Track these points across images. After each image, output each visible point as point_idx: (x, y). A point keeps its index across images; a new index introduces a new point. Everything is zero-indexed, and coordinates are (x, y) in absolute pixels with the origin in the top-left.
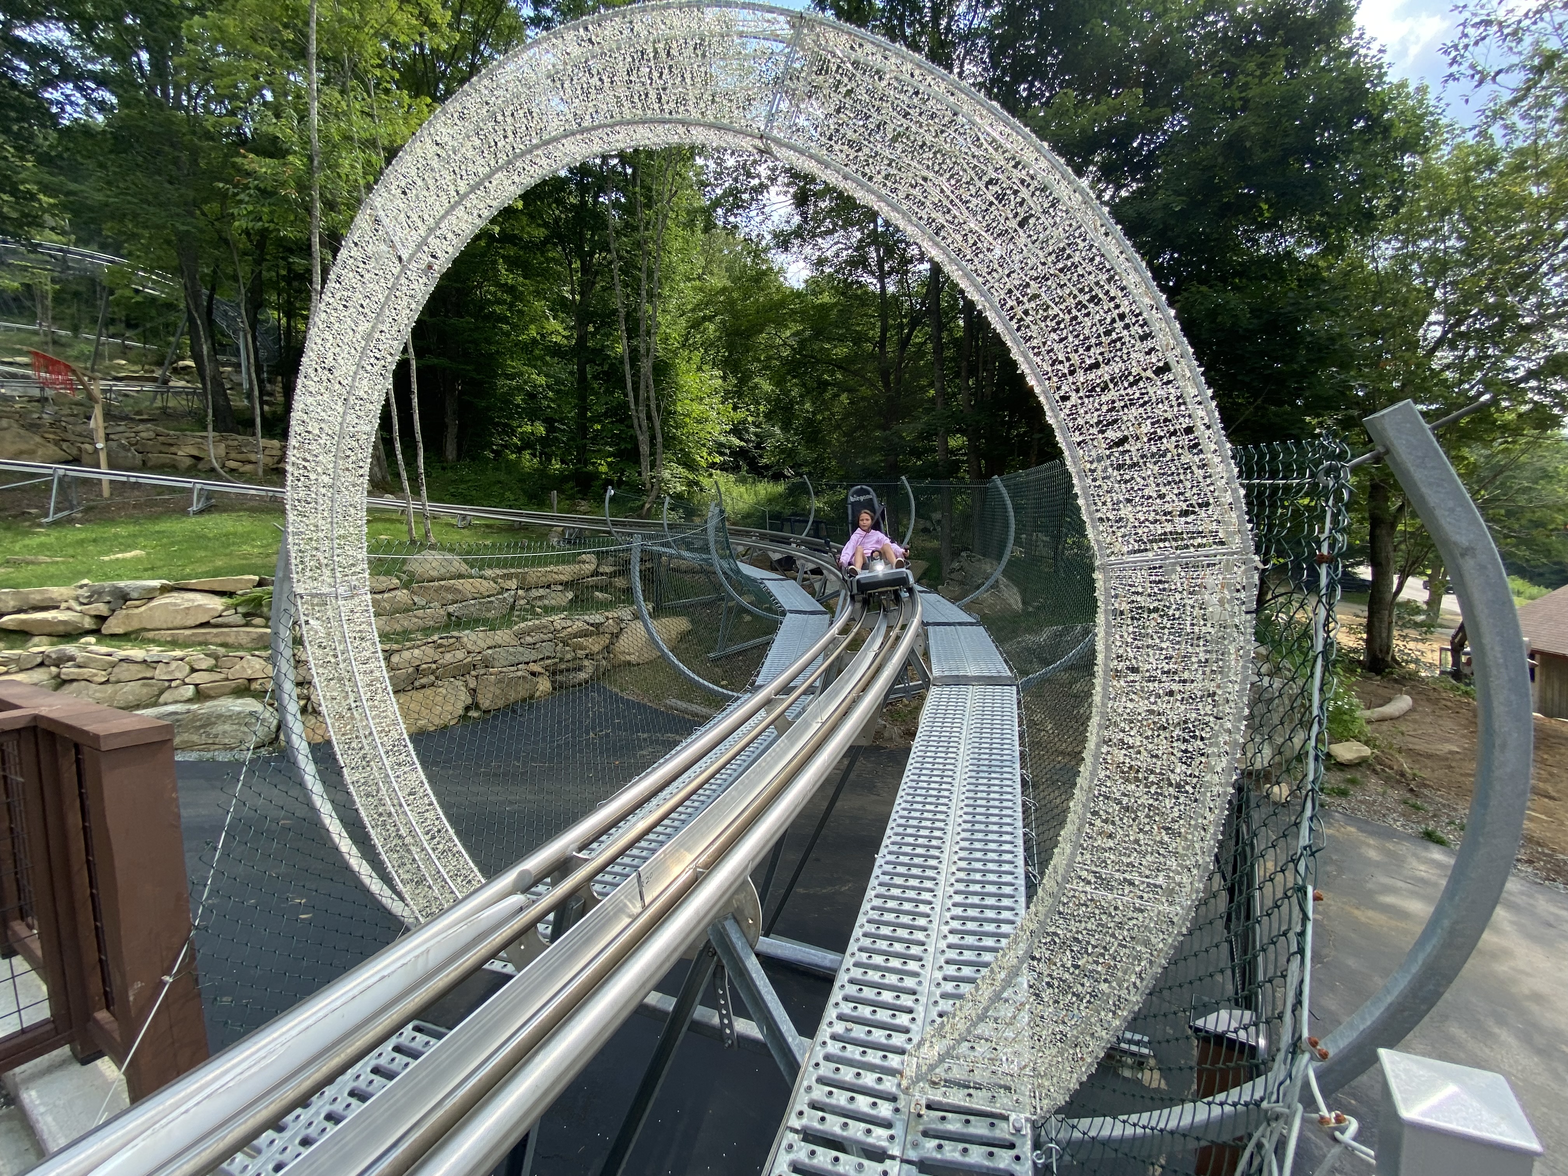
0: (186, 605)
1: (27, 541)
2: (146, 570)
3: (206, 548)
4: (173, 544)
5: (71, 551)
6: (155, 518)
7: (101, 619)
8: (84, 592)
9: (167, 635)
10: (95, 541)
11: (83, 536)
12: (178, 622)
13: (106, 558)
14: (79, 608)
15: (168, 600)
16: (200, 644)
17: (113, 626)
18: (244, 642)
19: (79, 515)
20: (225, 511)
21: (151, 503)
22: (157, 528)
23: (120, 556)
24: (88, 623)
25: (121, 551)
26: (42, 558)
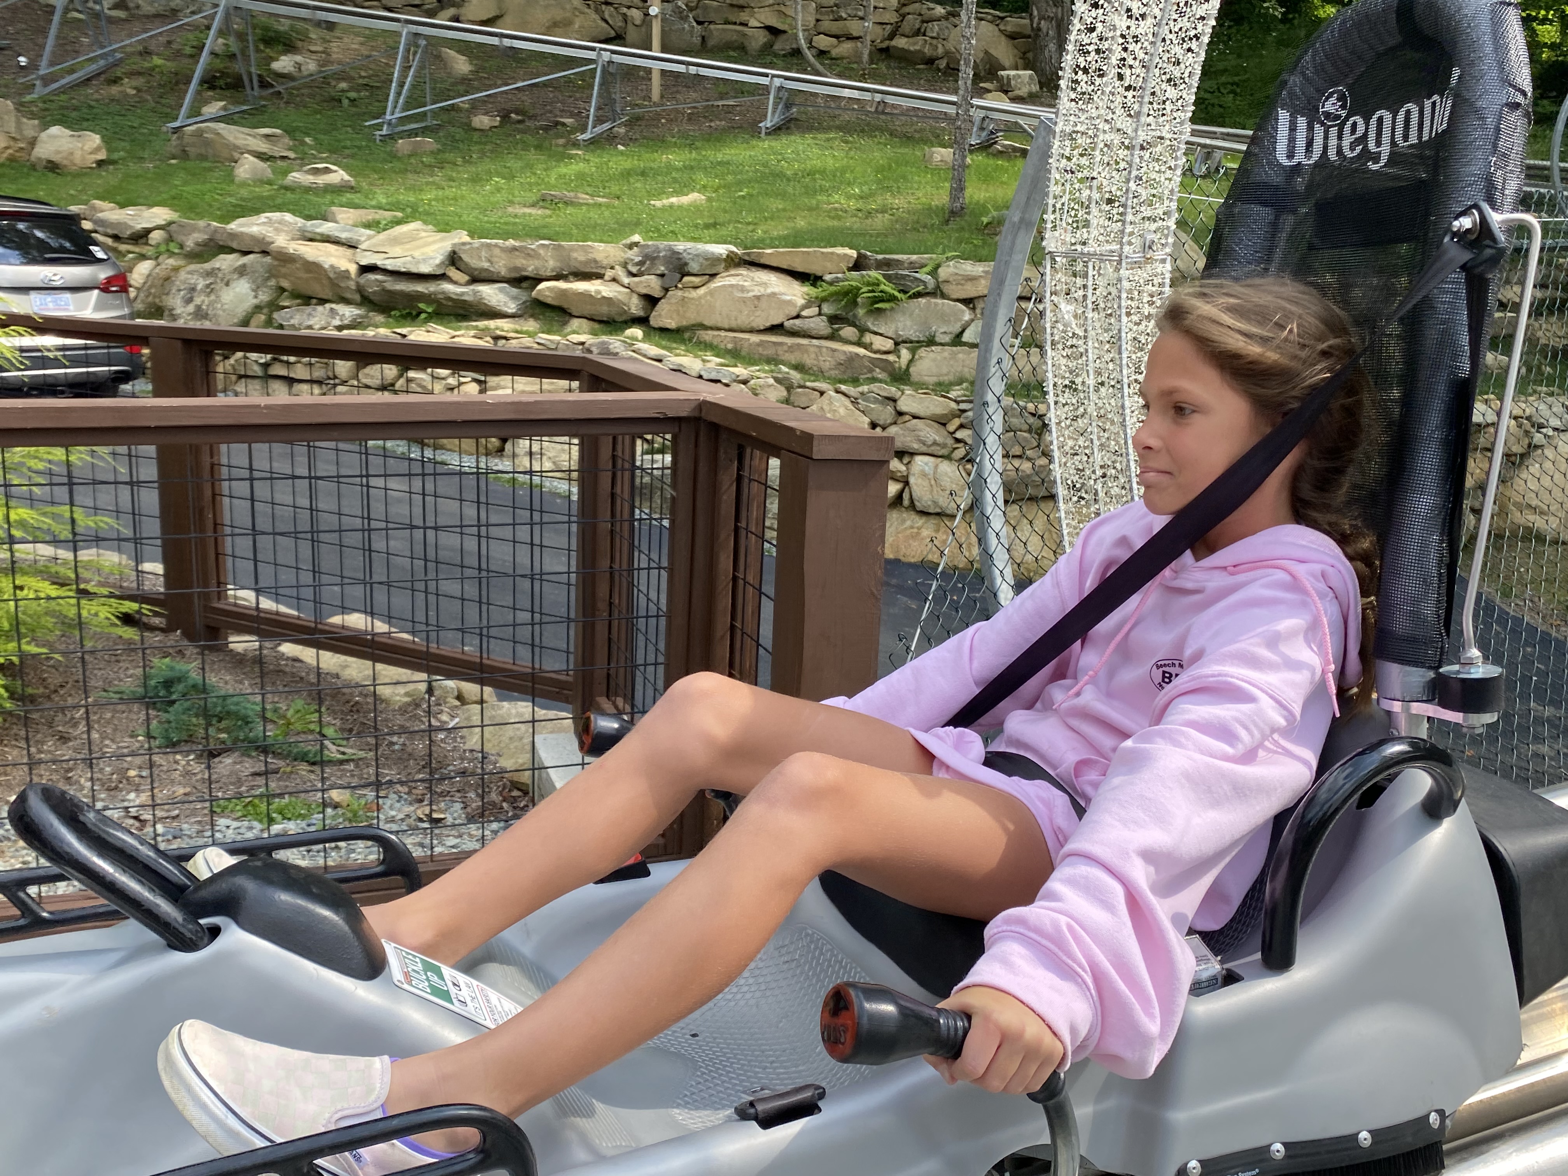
0: (758, 291)
1: (563, 170)
2: (707, 226)
3: (783, 195)
4: (740, 184)
5: (615, 189)
6: (716, 138)
7: (651, 301)
8: (634, 255)
9: (726, 339)
10: (643, 174)
11: (627, 164)
12: (743, 320)
13: (658, 204)
14: (626, 280)
15: (733, 281)
16: (769, 361)
17: (664, 316)
18: (826, 366)
19: (622, 130)
20: (810, 129)
21: (710, 113)
22: (720, 157)
23: (674, 200)
24: (635, 307)
25: (678, 193)
26: (583, 197)
